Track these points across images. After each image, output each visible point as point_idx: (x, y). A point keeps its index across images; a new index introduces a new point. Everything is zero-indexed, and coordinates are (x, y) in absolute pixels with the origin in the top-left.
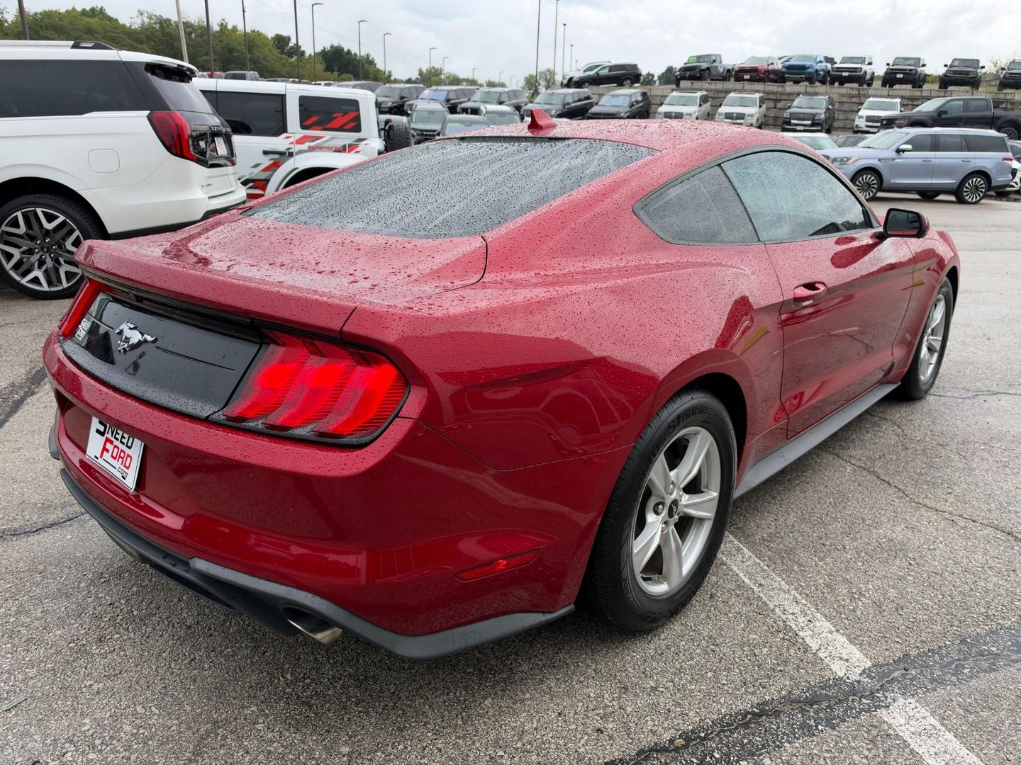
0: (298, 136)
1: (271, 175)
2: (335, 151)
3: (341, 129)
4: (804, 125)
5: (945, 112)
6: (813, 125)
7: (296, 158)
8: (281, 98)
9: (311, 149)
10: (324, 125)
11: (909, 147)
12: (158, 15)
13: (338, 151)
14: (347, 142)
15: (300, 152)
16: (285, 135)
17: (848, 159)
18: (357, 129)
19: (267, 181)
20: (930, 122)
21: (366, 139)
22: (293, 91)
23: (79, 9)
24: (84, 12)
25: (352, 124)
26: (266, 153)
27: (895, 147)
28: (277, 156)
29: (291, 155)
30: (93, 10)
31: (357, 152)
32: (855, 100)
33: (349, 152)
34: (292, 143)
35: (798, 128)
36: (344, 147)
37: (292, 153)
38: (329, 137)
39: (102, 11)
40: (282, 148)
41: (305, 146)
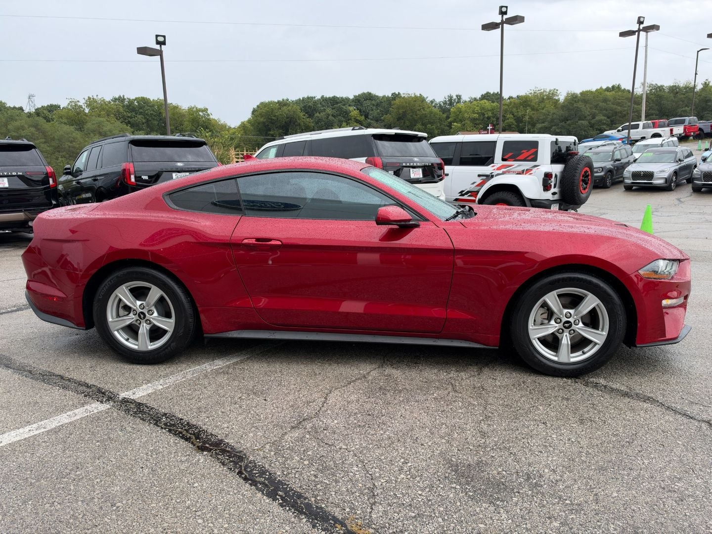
0: (499, 165)
1: (480, 189)
2: (517, 174)
3: (525, 160)
7: (495, 178)
8: (494, 144)
9: (504, 173)
10: (515, 158)
12: (654, 84)
13: (519, 173)
14: (526, 168)
15: (498, 175)
16: (492, 165)
18: (535, 159)
19: (478, 192)
21: (538, 166)
22: (501, 138)
23: (604, 87)
24: (608, 89)
25: (532, 156)
26: (479, 176)
28: (484, 178)
29: (492, 177)
30: (613, 87)
31: (531, 174)
33: (525, 174)
34: (494, 170)
36: (523, 171)
37: (493, 175)
38: (516, 165)
39: (619, 87)
40: (488, 173)
41: (500, 172)
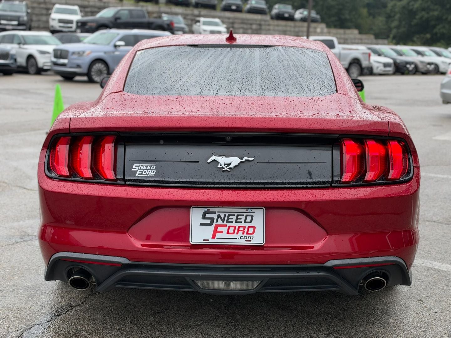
4: (12, 25)
5: (119, 18)
6: (19, 25)
11: (122, 43)
17: (84, 52)
20: (111, 25)
27: (112, 44)
32: (42, 6)
35: (8, 27)
